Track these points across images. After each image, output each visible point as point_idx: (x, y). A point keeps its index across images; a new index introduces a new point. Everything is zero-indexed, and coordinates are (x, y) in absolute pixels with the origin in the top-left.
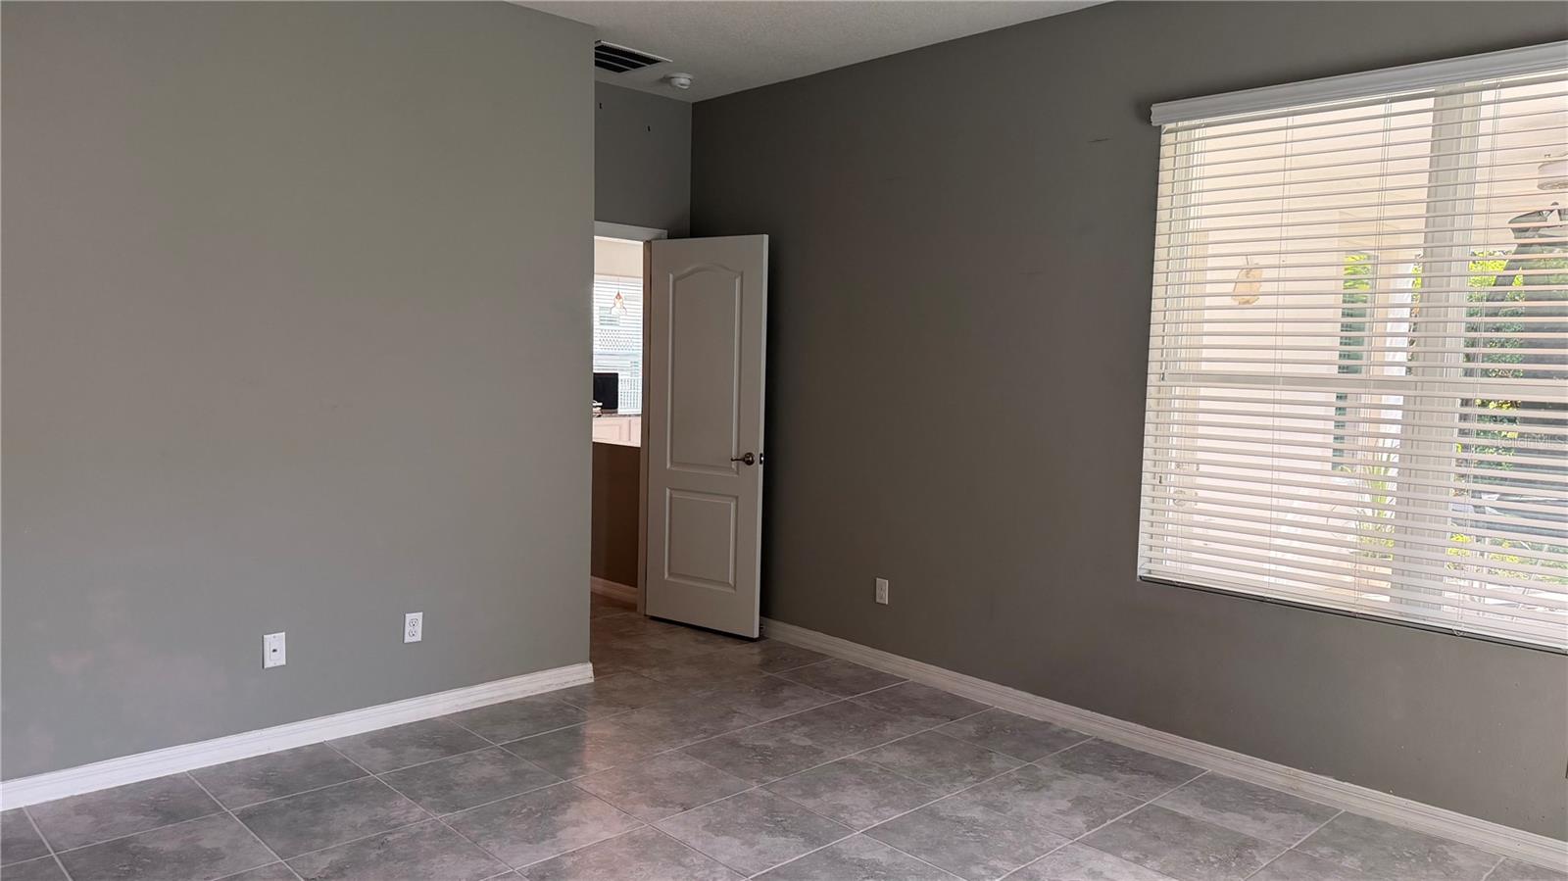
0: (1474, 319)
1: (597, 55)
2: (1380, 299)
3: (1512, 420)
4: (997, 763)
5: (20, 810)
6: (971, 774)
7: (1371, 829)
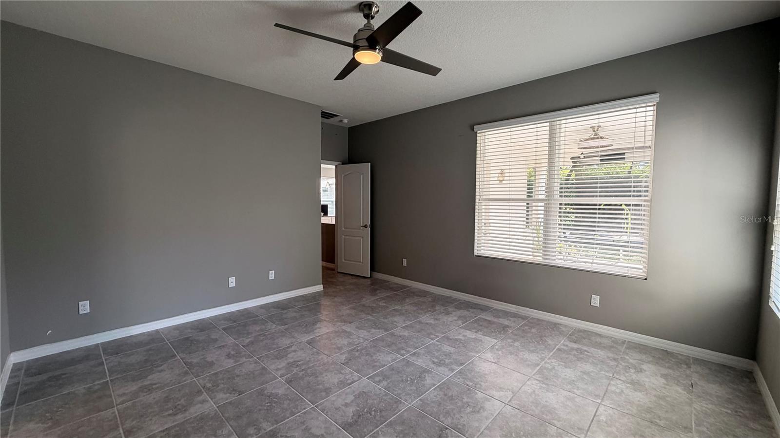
0: (562, 186)
1: (321, 114)
2: (537, 181)
3: (573, 213)
4: (437, 308)
5: (157, 330)
6: (430, 311)
7: (539, 322)
